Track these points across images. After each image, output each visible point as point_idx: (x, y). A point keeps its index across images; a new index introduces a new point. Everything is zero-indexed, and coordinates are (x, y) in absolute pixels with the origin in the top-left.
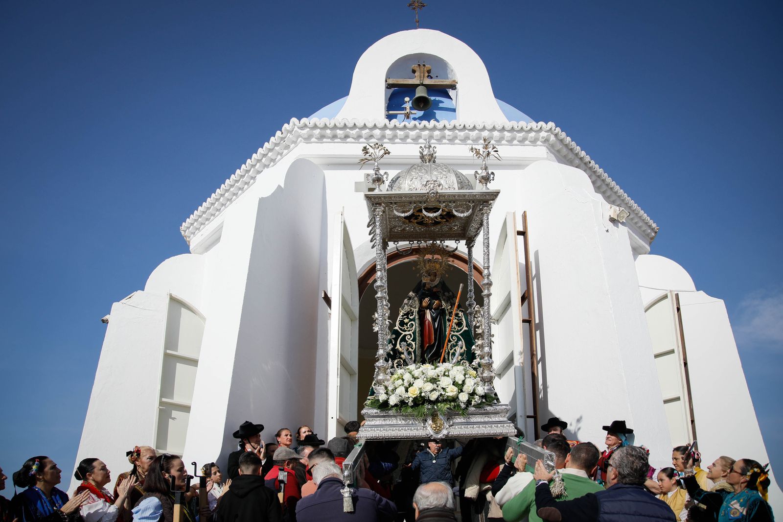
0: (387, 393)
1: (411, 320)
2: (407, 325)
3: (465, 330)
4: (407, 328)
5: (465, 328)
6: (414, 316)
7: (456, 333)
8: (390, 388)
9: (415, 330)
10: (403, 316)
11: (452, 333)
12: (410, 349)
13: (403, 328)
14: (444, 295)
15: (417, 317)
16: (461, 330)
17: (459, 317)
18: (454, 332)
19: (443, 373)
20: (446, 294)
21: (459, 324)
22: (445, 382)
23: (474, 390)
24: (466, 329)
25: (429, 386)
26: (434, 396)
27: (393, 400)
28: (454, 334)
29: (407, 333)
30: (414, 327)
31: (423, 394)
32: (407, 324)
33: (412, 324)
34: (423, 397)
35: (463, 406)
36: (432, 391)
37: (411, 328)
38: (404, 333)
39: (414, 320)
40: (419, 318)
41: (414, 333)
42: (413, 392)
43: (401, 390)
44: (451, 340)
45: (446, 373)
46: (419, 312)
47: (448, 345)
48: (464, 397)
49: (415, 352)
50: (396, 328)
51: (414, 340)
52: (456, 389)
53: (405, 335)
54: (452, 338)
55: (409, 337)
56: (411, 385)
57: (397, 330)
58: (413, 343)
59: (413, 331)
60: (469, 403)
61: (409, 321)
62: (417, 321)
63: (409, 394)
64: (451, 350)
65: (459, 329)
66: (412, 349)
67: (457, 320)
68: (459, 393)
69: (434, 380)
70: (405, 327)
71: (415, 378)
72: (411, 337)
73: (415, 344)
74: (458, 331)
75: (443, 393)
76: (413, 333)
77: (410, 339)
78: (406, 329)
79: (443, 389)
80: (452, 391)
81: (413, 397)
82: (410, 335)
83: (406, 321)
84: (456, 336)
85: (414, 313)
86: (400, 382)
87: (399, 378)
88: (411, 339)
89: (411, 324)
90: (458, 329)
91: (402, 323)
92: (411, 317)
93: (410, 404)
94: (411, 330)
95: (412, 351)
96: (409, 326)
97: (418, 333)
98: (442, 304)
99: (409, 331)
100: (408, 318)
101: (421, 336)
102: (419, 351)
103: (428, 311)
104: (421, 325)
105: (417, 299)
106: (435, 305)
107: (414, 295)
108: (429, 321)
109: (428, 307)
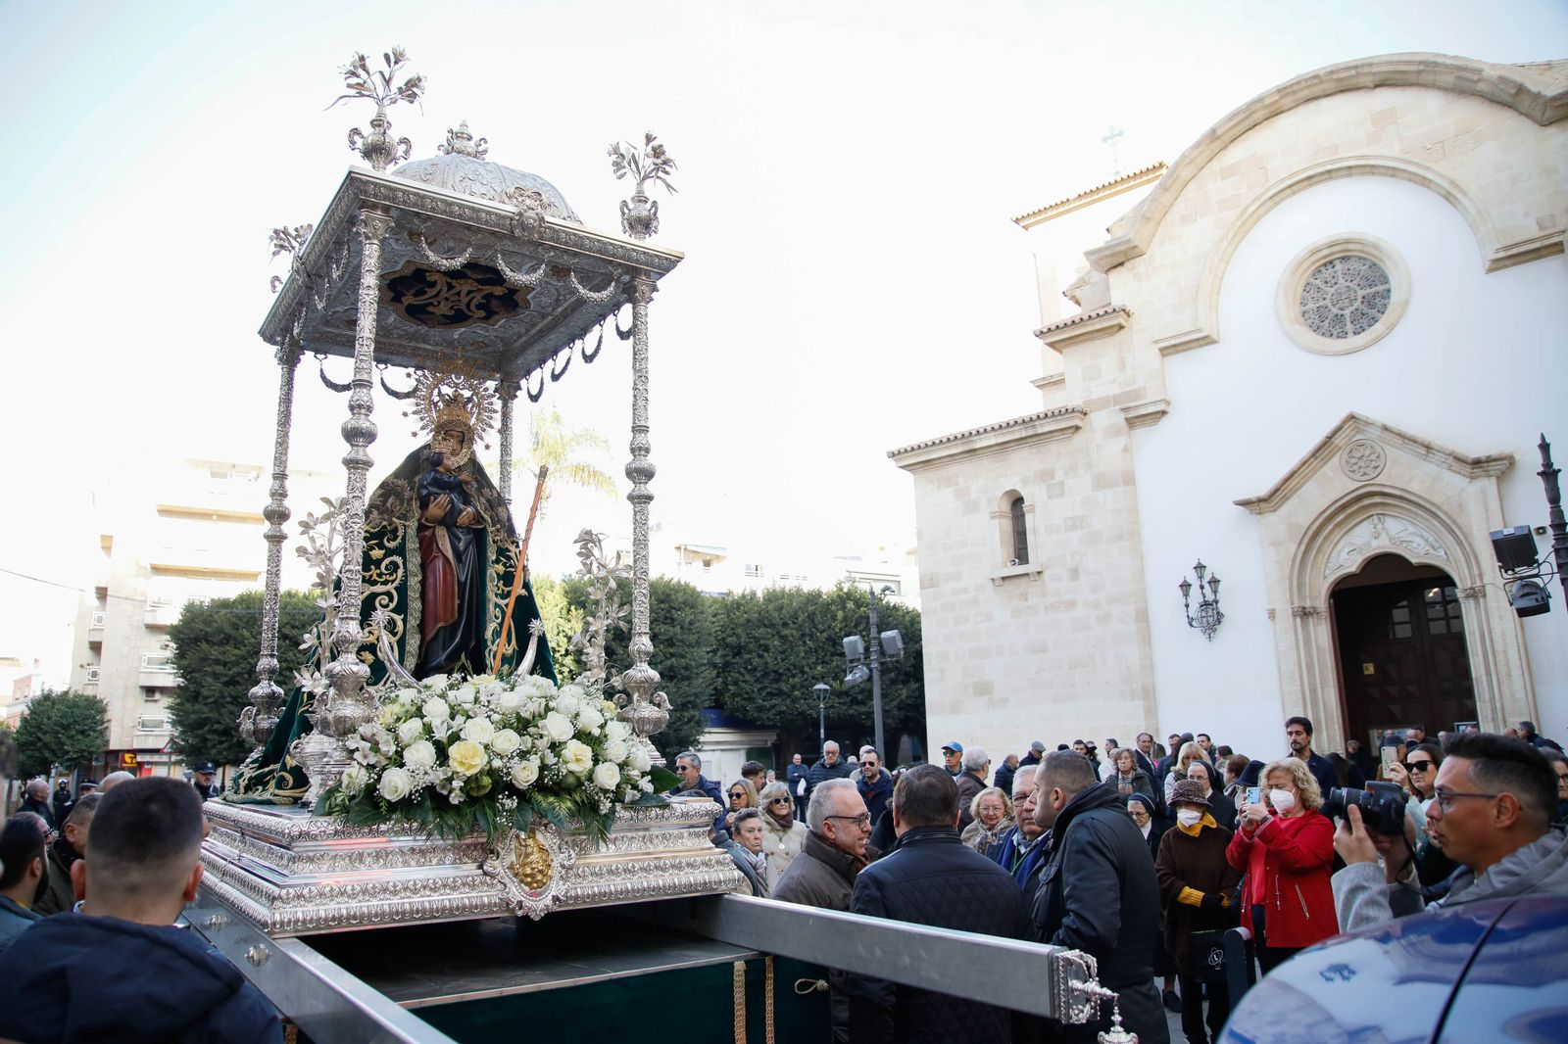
0: (374, 762)
1: (389, 553)
2: (378, 567)
3: (523, 596)
4: (380, 575)
6: (399, 540)
7: (501, 601)
9: (405, 582)
10: (365, 540)
12: (389, 636)
13: (367, 574)
15: (411, 546)
20: (486, 492)
21: (509, 577)
22: (555, 728)
23: (628, 755)
24: (523, 592)
25: (509, 741)
26: (525, 774)
27: (395, 787)
29: (379, 588)
30: (400, 572)
31: (496, 768)
32: (378, 563)
35: (605, 804)
36: (520, 756)
37: (391, 574)
38: (370, 589)
39: (401, 551)
40: (420, 549)
41: (402, 589)
42: (468, 759)
43: (421, 754)
44: (493, 615)
46: (416, 532)
47: (486, 627)
48: (607, 777)
51: (401, 610)
52: (586, 752)
53: (374, 595)
54: (494, 610)
55: (386, 599)
56: (455, 738)
58: (398, 619)
59: (394, 585)
61: (385, 556)
62: (410, 557)
63: (451, 768)
67: (504, 565)
68: (596, 764)
69: (520, 725)
70: (374, 572)
72: (391, 600)
73: (405, 621)
75: (554, 763)
76: (396, 589)
77: (387, 606)
78: (375, 577)
79: (552, 749)
80: (576, 759)
81: (469, 773)
82: (389, 594)
83: (377, 553)
85: (400, 534)
86: (416, 724)
87: (409, 714)
88: (392, 606)
89: (391, 563)
90: (503, 590)
91: (365, 560)
92: (392, 545)
93: (455, 799)
94: (393, 582)
95: (394, 640)
96: (386, 569)
97: (413, 594)
98: (479, 518)
99: (385, 583)
100: (381, 546)
101: (421, 597)
102: (413, 640)
103: (442, 529)
104: (424, 566)
105: (411, 495)
106: (464, 516)
107: (402, 484)
108: (447, 558)
109: (443, 520)
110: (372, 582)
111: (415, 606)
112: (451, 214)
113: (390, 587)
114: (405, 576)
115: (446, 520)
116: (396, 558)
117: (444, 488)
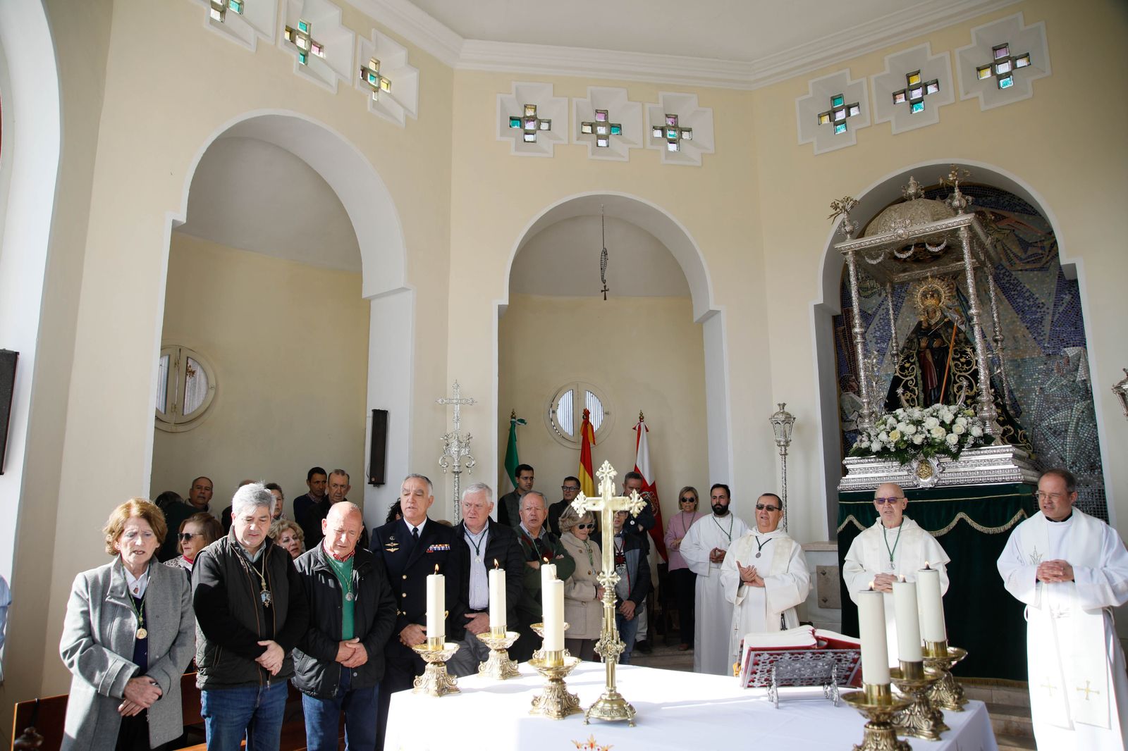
0: (869, 440)
1: (912, 364)
2: (908, 370)
3: (975, 369)
4: (908, 373)
6: (914, 359)
7: (963, 374)
8: (872, 434)
9: (916, 374)
10: (903, 361)
11: (959, 374)
12: (913, 396)
13: (904, 373)
16: (970, 369)
17: (967, 354)
18: (961, 372)
19: (928, 414)
21: (969, 363)
22: (931, 423)
23: (967, 430)
25: (912, 429)
26: (918, 440)
27: (876, 447)
28: (961, 374)
29: (909, 378)
30: (915, 371)
31: (905, 438)
33: (913, 368)
34: (906, 442)
35: (954, 450)
36: (916, 433)
37: (912, 372)
38: (906, 379)
39: (914, 363)
40: (919, 361)
41: (916, 377)
42: (895, 437)
43: (883, 436)
44: (958, 381)
45: (935, 414)
46: (917, 354)
47: (953, 386)
48: (952, 439)
49: (918, 398)
50: (897, 374)
51: (916, 385)
52: (943, 430)
53: (907, 381)
54: (958, 378)
55: (911, 382)
56: (894, 429)
57: (897, 376)
58: (916, 388)
60: (961, 444)
61: (910, 366)
62: (918, 365)
63: (890, 439)
64: (958, 392)
65: (968, 368)
67: (965, 358)
68: (947, 434)
69: (918, 423)
70: (906, 372)
71: (899, 421)
72: (913, 382)
74: (966, 371)
75: (928, 435)
79: (929, 431)
80: (938, 434)
81: (894, 441)
82: (912, 380)
83: (907, 365)
84: (964, 376)
85: (914, 356)
86: (883, 427)
87: (883, 423)
88: (914, 384)
91: (902, 368)
92: (912, 361)
93: (893, 450)
94: (913, 375)
95: (915, 397)
96: (911, 370)
97: (919, 378)
98: (944, 343)
99: (910, 376)
100: (909, 362)
101: (922, 379)
102: (922, 396)
103: (928, 351)
104: (921, 367)
105: (916, 340)
106: (936, 344)
107: (914, 335)
108: (930, 362)
109: (927, 347)
110: (906, 376)
111: (920, 382)
112: (872, 244)
113: (912, 377)
115: (929, 346)
116: (914, 366)
117: (925, 334)
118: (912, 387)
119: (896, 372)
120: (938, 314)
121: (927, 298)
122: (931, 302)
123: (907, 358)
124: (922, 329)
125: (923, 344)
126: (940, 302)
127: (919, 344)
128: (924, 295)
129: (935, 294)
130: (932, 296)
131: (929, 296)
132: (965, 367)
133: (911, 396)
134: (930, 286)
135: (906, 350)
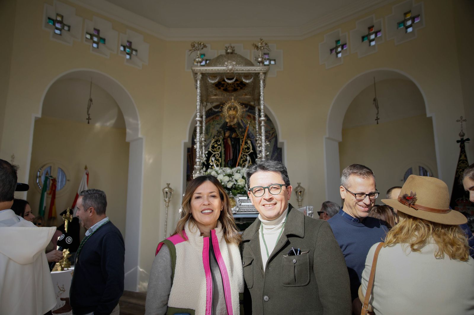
1: (219, 145)
3: (251, 153)
4: (216, 150)
5: (251, 151)
6: (220, 142)
10: (214, 143)
11: (243, 153)
13: (214, 150)
14: (239, 130)
15: (222, 143)
16: (249, 152)
17: (248, 144)
18: (244, 153)
20: (240, 130)
21: (248, 148)
22: (237, 176)
25: (226, 179)
26: (230, 185)
29: (216, 153)
30: (220, 149)
32: (216, 147)
36: (228, 182)
38: (214, 153)
39: (220, 145)
40: (224, 143)
41: (221, 153)
44: (243, 157)
45: (238, 172)
46: (223, 140)
47: (241, 160)
49: (221, 164)
50: (210, 150)
51: (220, 157)
55: (217, 155)
58: (220, 159)
59: (220, 151)
62: (223, 145)
64: (243, 163)
65: (248, 151)
66: (219, 162)
67: (247, 145)
69: (230, 176)
70: (215, 149)
72: (219, 155)
73: (221, 159)
74: (247, 153)
75: (236, 183)
77: (217, 156)
78: (215, 150)
79: (236, 180)
82: (218, 154)
83: (216, 145)
84: (245, 155)
85: (221, 141)
88: (219, 156)
91: (213, 147)
92: (219, 143)
94: (219, 151)
95: (219, 164)
96: (218, 148)
97: (223, 153)
98: (238, 135)
99: (217, 151)
100: (217, 144)
101: (225, 154)
102: (223, 163)
103: (229, 139)
104: (225, 147)
105: (222, 132)
106: (234, 135)
107: (221, 130)
108: (229, 145)
109: (229, 137)
110: (214, 152)
111: (223, 156)
112: (213, 71)
113: (218, 152)
114: (221, 150)
115: (230, 136)
116: (220, 146)
117: (228, 130)
118: (217, 158)
119: (209, 149)
120: (236, 120)
121: (231, 110)
122: (232, 112)
123: (216, 141)
124: (227, 126)
125: (227, 134)
126: (237, 113)
127: (225, 134)
128: (230, 108)
129: (235, 108)
130: (234, 109)
131: (232, 109)
132: (246, 150)
133: (216, 163)
134: (233, 104)
135: (216, 137)
